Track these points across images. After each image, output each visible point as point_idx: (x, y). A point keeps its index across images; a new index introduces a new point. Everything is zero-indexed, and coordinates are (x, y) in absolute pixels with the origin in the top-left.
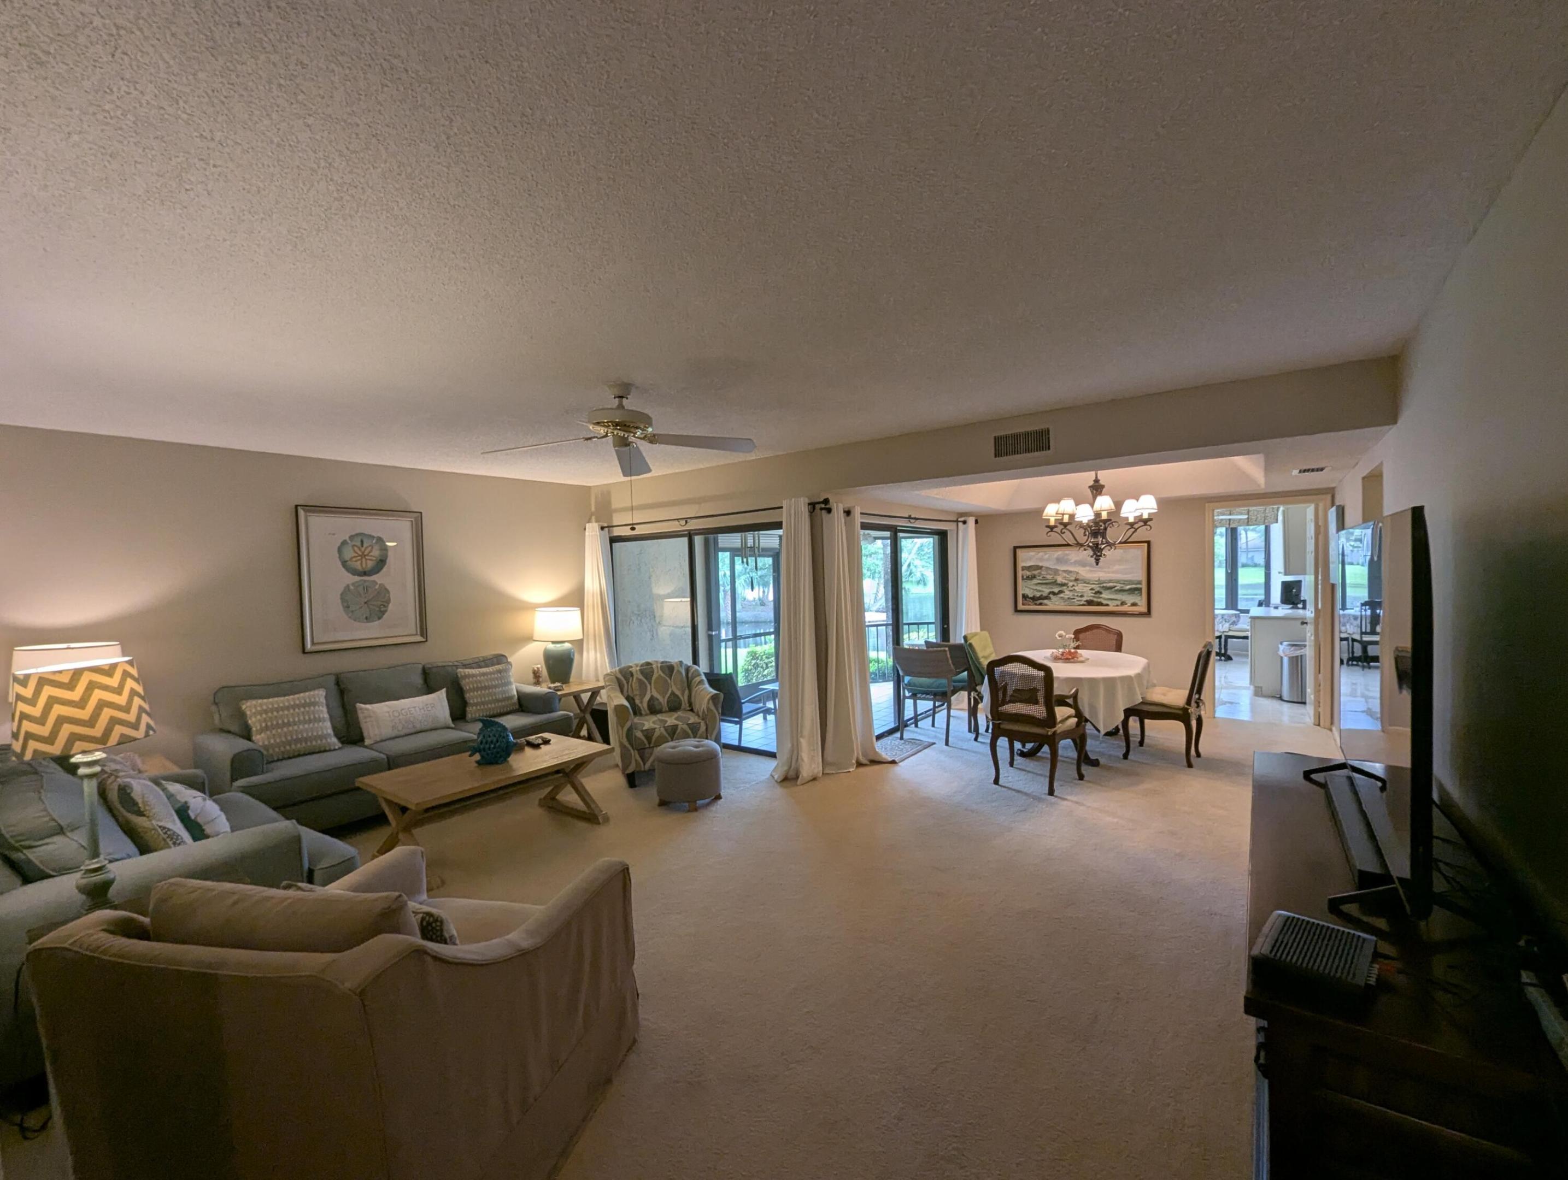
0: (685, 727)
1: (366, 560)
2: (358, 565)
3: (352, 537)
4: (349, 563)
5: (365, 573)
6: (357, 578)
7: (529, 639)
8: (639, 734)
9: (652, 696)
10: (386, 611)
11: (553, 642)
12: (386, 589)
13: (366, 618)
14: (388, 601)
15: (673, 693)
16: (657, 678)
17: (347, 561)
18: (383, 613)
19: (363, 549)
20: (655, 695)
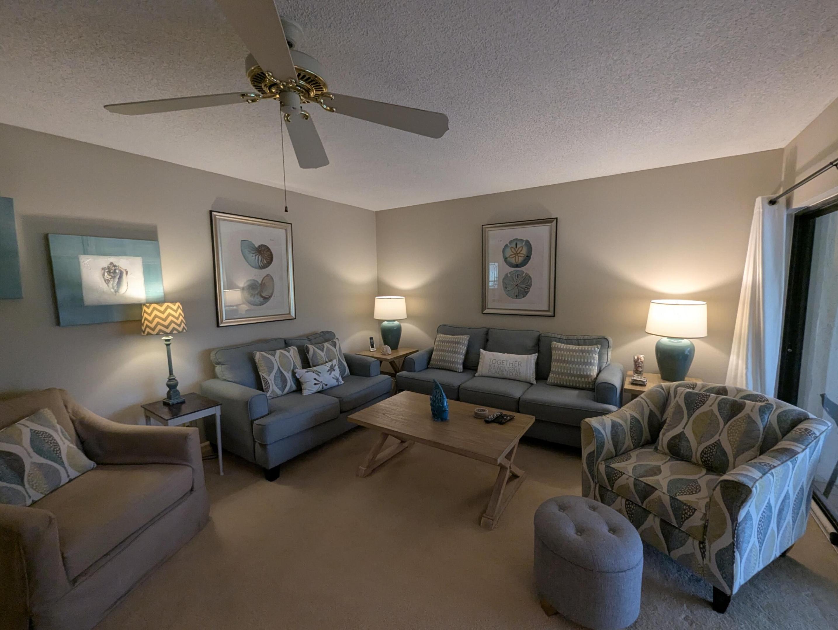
1: (518, 256)
2: (513, 261)
3: (511, 242)
4: (508, 259)
5: (517, 266)
6: (513, 269)
9: (682, 433)
10: (528, 292)
11: (669, 337)
12: (530, 277)
13: (516, 296)
14: (530, 285)
17: (507, 258)
18: (527, 293)
19: (517, 249)
20: (689, 434)
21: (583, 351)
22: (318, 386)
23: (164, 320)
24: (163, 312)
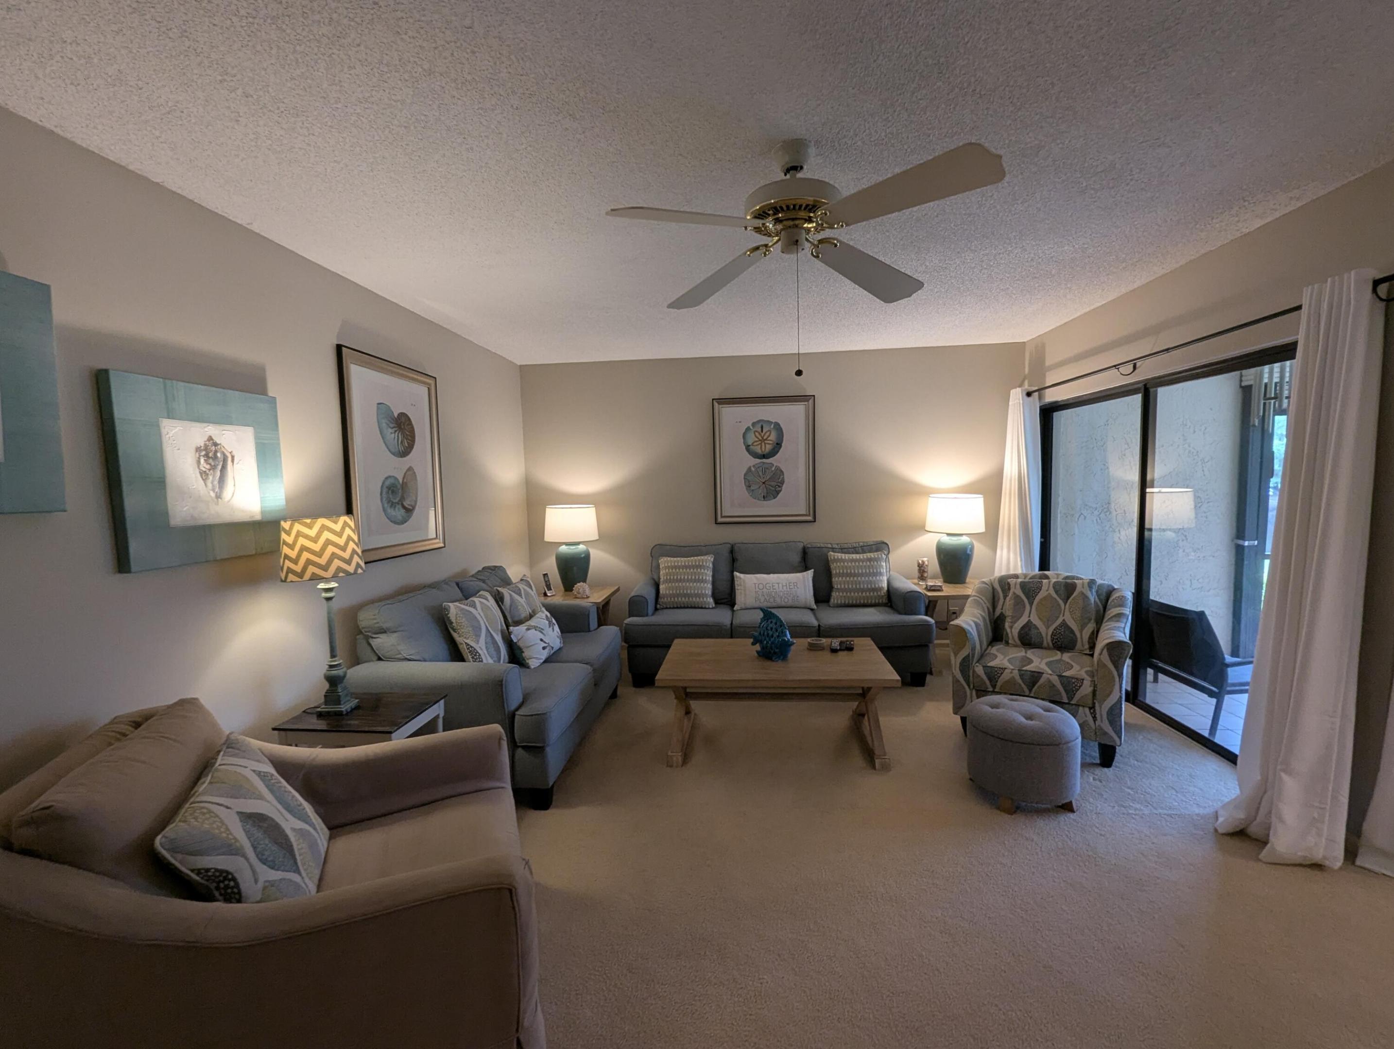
0: (1055, 679)
1: (765, 444)
2: (758, 449)
3: (754, 424)
4: (751, 447)
5: (764, 456)
6: (758, 461)
7: (920, 528)
8: (979, 670)
9: (1029, 622)
10: (780, 491)
11: (948, 535)
12: (782, 471)
13: (764, 497)
14: (782, 482)
15: (1064, 624)
16: (1045, 598)
17: (749, 446)
18: (778, 493)
19: (762, 434)
20: (1036, 621)
21: (870, 560)
22: (546, 651)
23: (319, 554)
24: (315, 540)
